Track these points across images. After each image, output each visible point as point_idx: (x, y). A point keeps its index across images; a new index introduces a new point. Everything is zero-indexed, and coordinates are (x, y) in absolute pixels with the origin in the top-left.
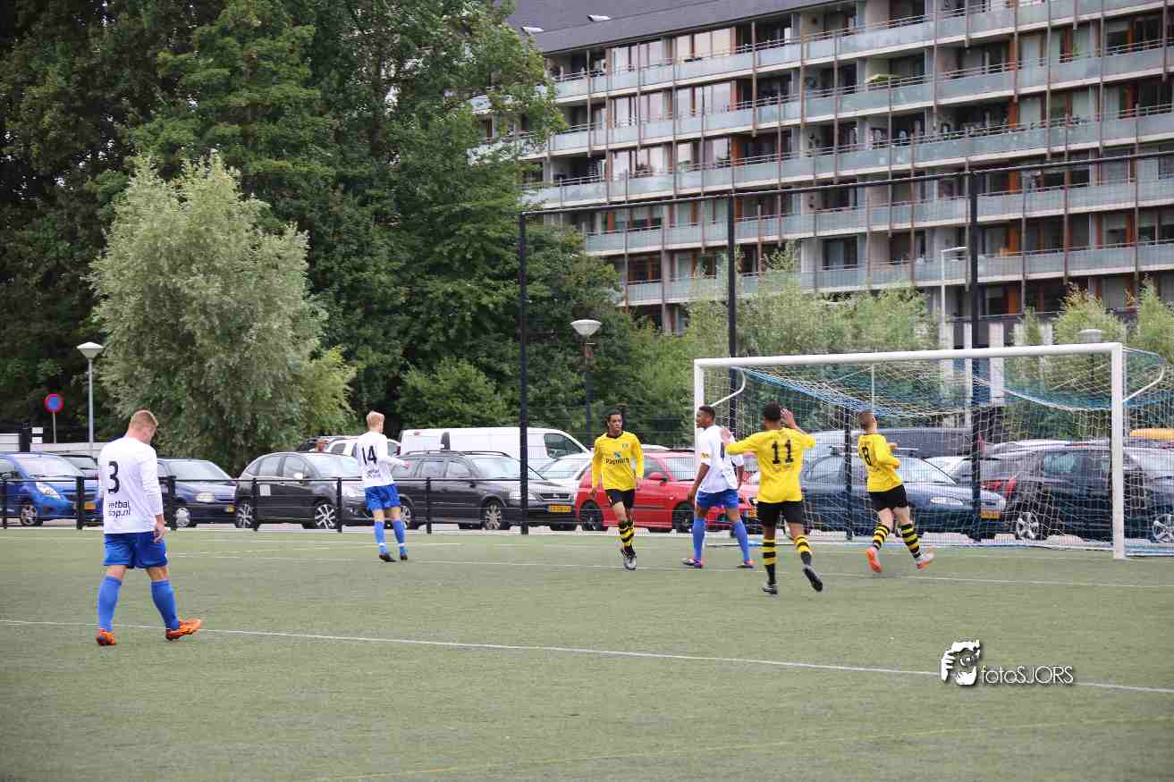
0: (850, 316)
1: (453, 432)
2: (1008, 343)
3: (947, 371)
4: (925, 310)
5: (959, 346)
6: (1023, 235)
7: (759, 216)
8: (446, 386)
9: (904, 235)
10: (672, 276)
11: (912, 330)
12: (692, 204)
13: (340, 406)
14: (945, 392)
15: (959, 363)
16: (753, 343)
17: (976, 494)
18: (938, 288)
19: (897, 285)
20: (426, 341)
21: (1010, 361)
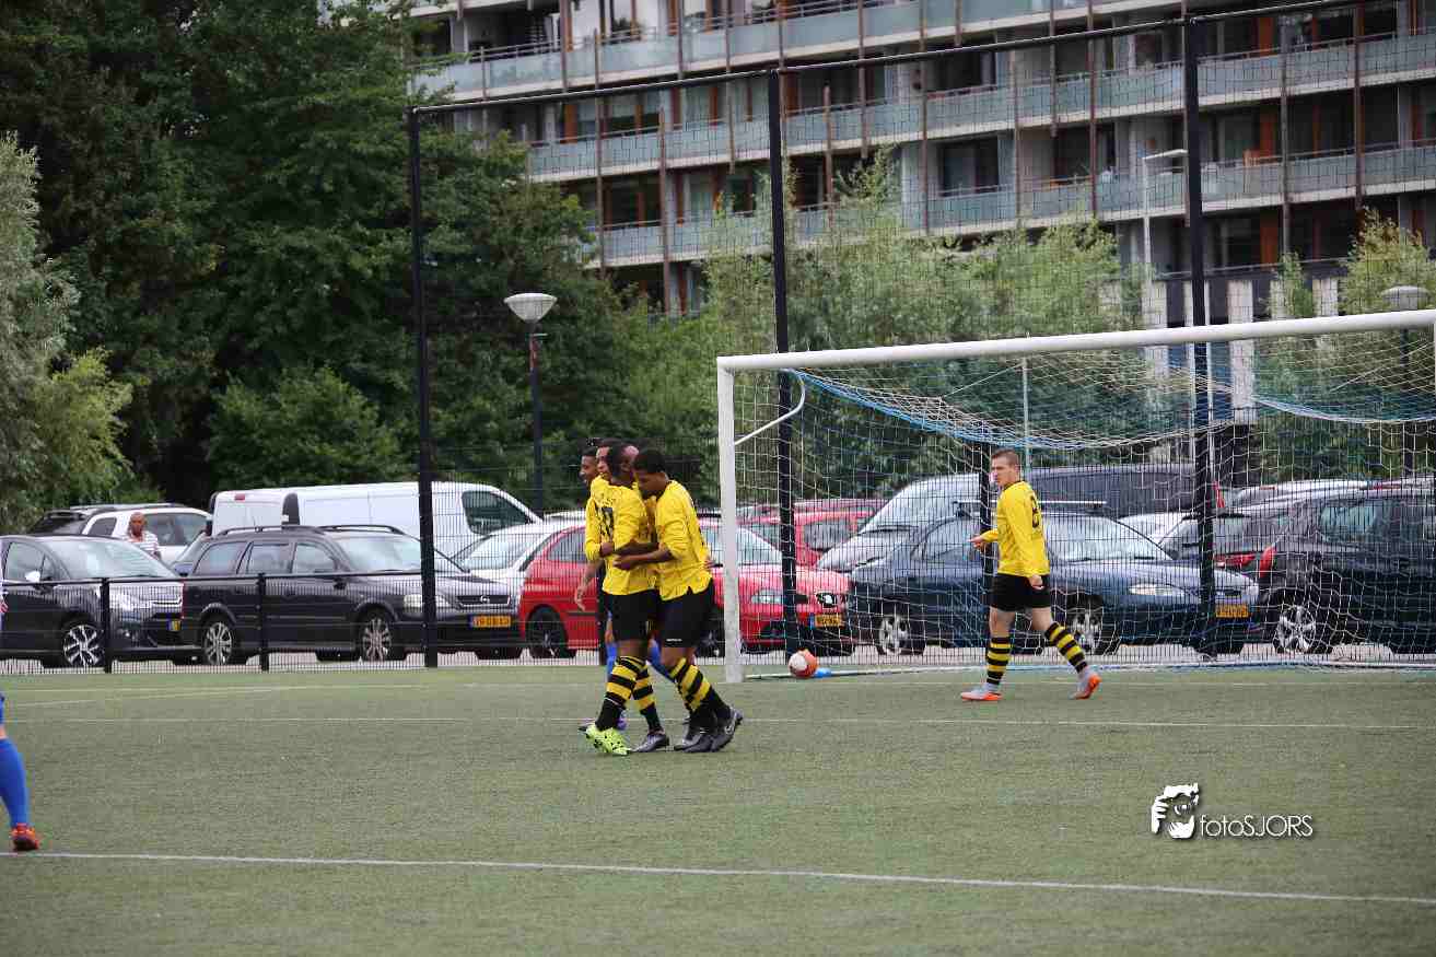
0: (988, 275)
1: (303, 493)
2: (1261, 314)
3: (1158, 366)
4: (1116, 262)
5: (1176, 322)
6: (1284, 126)
7: (827, 107)
8: (293, 415)
9: (1081, 129)
10: (680, 213)
11: (1095, 297)
12: (710, 88)
13: (106, 454)
14: (1153, 402)
15: (1176, 351)
16: (822, 328)
17: (1207, 576)
18: (1140, 222)
19: (1067, 219)
20: (251, 336)
21: (1264, 345)
